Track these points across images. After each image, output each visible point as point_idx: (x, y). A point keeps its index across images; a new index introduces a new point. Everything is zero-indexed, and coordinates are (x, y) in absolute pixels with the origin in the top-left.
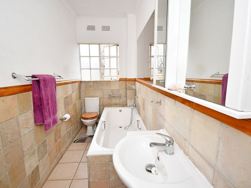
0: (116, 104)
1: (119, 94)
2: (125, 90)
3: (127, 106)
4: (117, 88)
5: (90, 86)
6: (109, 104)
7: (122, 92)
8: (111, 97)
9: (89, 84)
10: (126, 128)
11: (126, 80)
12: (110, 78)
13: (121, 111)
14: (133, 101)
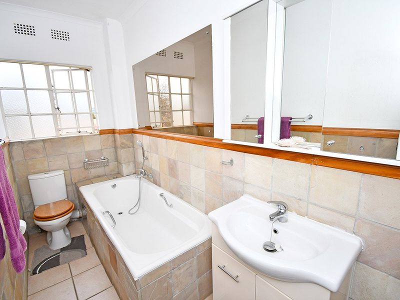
0: (99, 177)
1: (103, 158)
2: (113, 150)
3: (123, 176)
4: (98, 147)
5: (37, 151)
6: (85, 178)
7: (108, 154)
8: (87, 166)
9: (32, 146)
10: (131, 212)
11: (113, 132)
12: (76, 130)
13: (114, 186)
14: (132, 165)
